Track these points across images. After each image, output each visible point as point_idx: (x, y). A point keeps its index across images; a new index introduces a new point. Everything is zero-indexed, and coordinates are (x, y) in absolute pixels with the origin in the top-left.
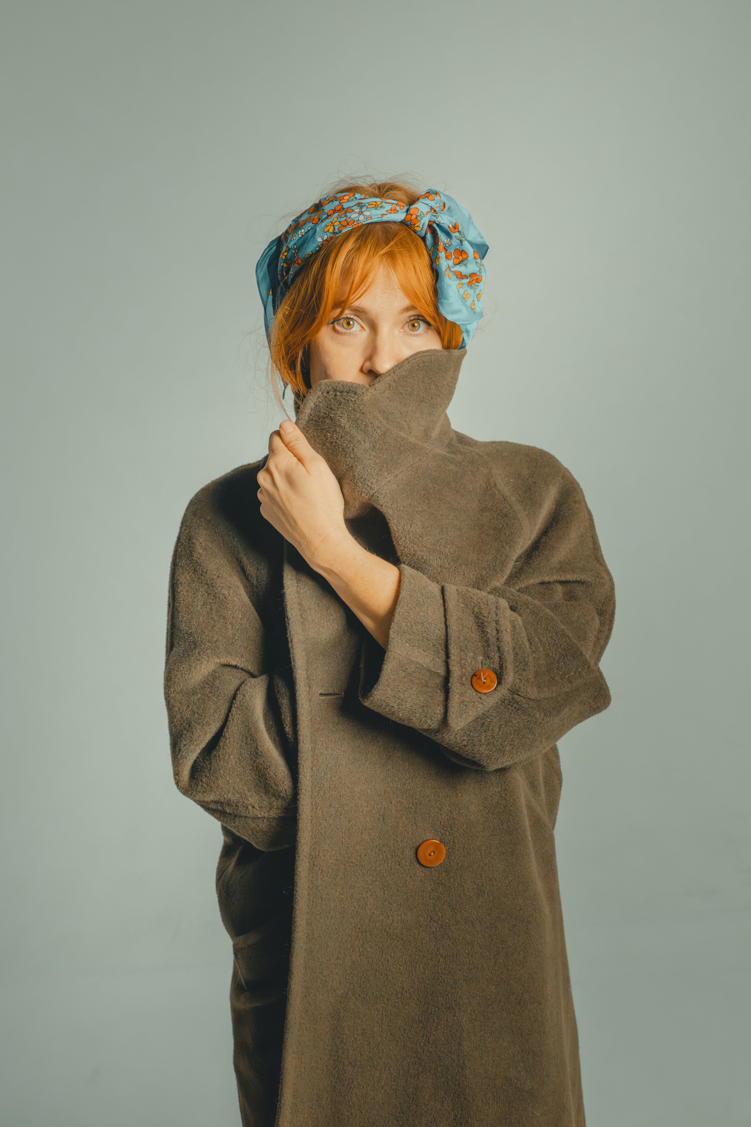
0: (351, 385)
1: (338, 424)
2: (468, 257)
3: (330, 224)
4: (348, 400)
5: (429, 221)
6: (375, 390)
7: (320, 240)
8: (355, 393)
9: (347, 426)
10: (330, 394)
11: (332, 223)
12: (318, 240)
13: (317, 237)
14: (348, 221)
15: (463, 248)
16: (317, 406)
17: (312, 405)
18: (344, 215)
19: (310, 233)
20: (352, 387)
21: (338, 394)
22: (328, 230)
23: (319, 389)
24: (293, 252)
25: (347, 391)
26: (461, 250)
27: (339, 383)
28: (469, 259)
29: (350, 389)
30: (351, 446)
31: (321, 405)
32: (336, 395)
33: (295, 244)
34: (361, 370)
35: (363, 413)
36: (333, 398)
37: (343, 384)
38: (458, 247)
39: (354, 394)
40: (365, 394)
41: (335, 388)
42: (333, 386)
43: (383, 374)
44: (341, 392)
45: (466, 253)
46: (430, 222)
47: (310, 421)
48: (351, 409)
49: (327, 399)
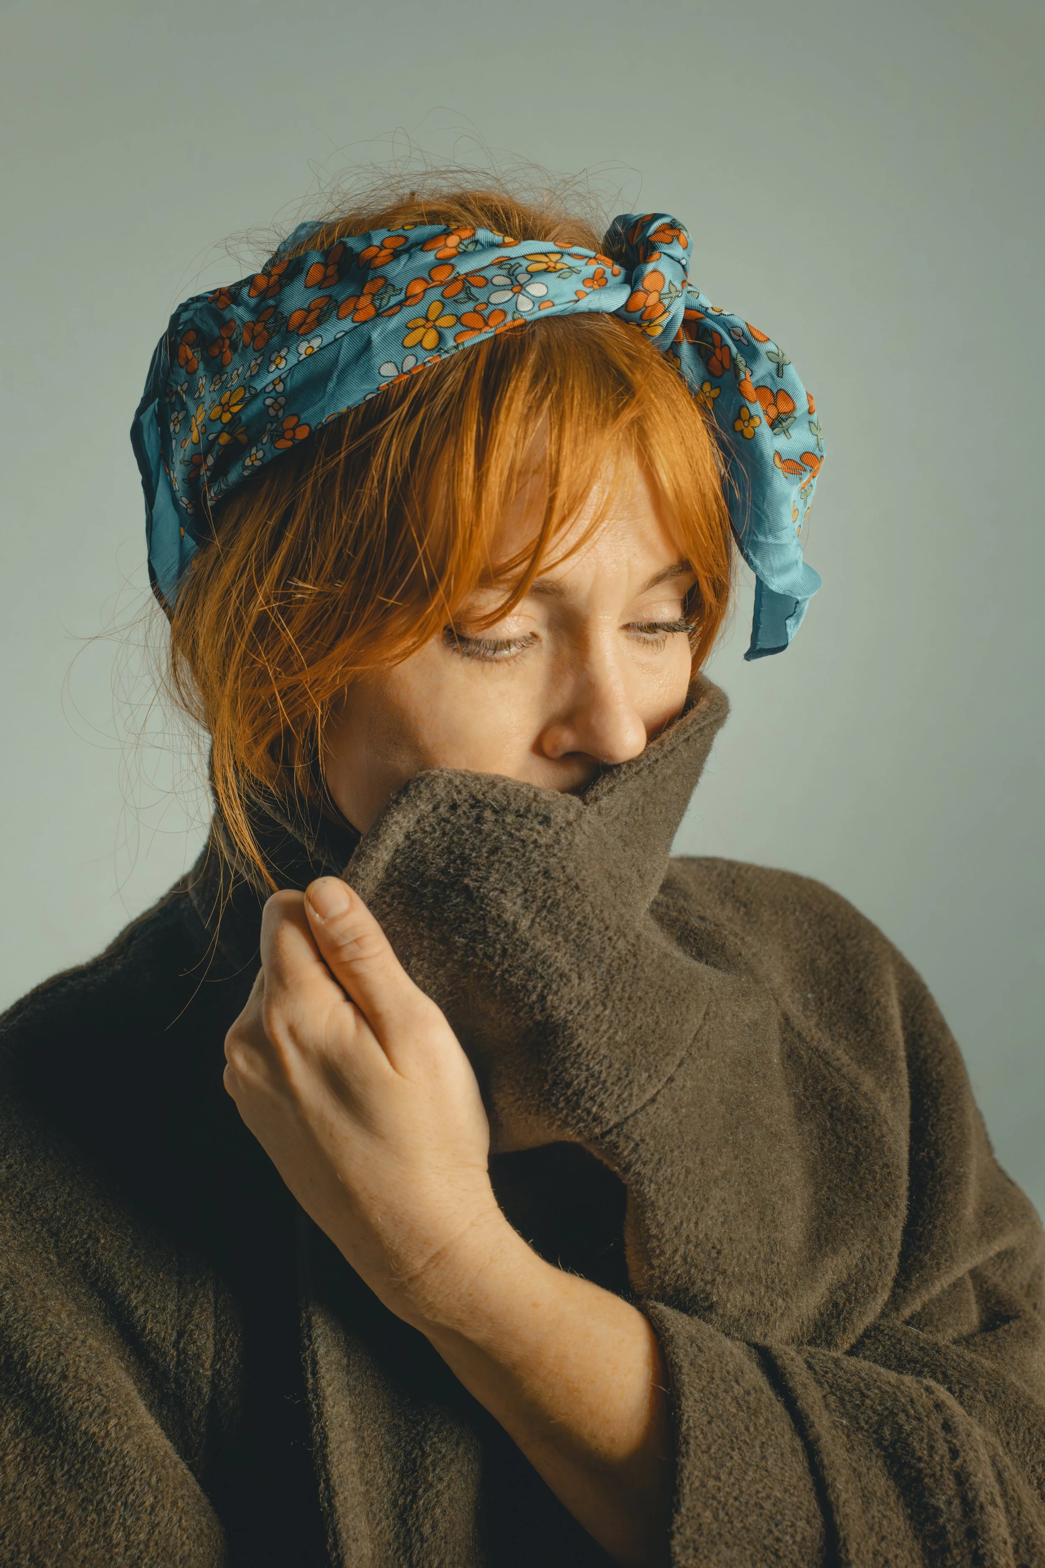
0: (531, 795)
1: (494, 913)
2: (794, 409)
3: (421, 322)
4: (523, 841)
5: (686, 308)
6: (600, 813)
7: (389, 370)
8: (546, 821)
9: (525, 923)
10: (459, 811)
11: (427, 319)
12: (383, 372)
13: (377, 360)
14: (486, 313)
15: (781, 383)
16: (414, 842)
17: (400, 838)
18: (462, 295)
19: (347, 351)
20: (535, 800)
21: (488, 814)
22: (421, 342)
23: (426, 794)
24: (269, 402)
25: (518, 811)
26: (775, 391)
27: (494, 785)
28: (797, 414)
29: (529, 806)
30: (535, 987)
31: (427, 841)
32: (479, 819)
33: (281, 380)
34: (538, 748)
35: (577, 887)
36: (468, 827)
37: (505, 788)
38: (768, 382)
39: (540, 823)
40: (575, 825)
41: (480, 797)
42: (474, 793)
43: (618, 766)
44: (495, 812)
45: (788, 397)
46: (690, 312)
47: (390, 885)
48: (536, 870)
49: (449, 826)
